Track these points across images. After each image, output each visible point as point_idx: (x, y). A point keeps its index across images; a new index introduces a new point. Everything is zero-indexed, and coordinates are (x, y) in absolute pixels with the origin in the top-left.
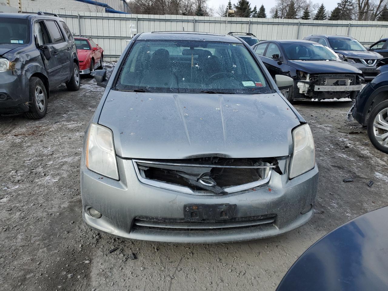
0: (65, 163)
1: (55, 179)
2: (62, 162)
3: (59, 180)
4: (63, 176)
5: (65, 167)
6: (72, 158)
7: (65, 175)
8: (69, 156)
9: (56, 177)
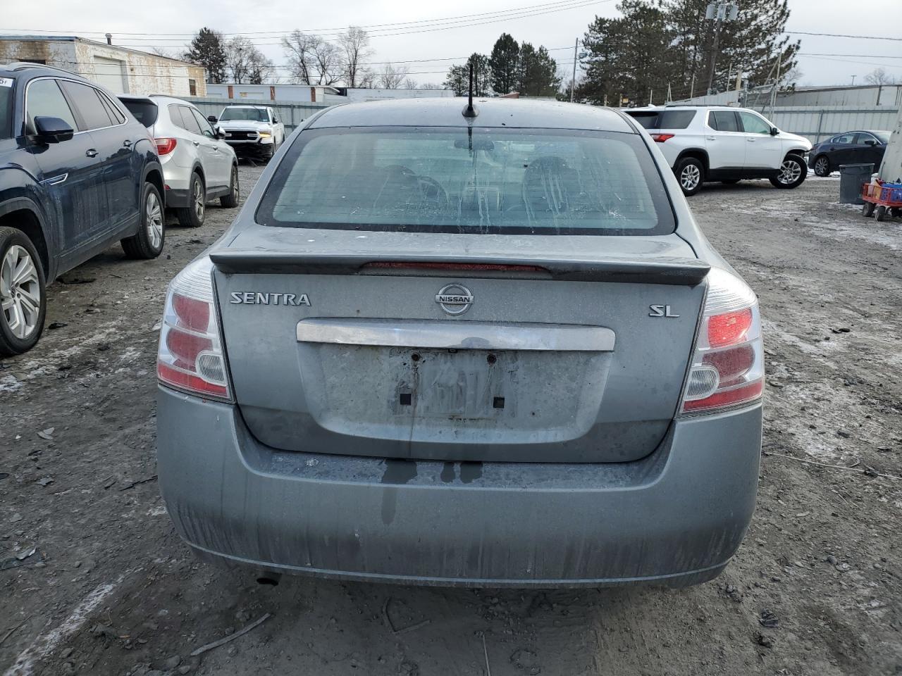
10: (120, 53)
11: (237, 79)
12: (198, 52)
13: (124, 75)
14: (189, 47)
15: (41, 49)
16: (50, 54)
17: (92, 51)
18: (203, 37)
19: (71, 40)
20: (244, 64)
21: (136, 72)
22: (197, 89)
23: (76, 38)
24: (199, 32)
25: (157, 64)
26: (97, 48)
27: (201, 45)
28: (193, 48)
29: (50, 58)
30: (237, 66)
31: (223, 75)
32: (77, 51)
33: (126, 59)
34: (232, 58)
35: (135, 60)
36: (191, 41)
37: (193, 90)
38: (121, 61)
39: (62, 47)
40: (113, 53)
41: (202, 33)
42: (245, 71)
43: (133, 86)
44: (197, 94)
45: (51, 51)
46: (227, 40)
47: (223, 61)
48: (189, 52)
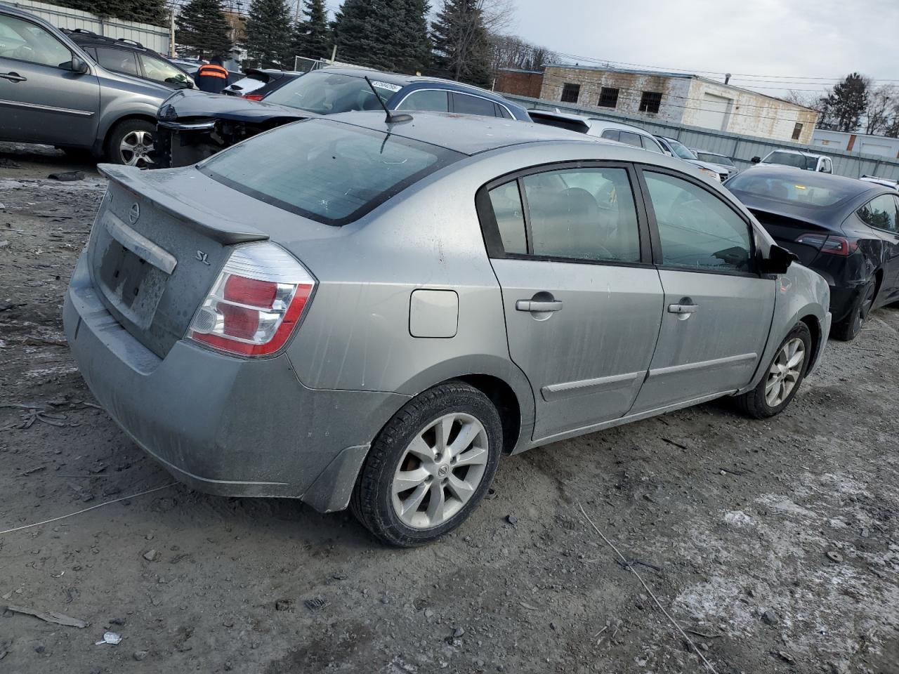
0: (800, 502)
1: (831, 478)
2: (807, 509)
3: (821, 474)
4: (813, 477)
5: (802, 493)
6: (777, 506)
7: (808, 477)
8: (782, 517)
9: (828, 482)
10: (731, 91)
11: (870, 130)
12: (836, 97)
13: (727, 113)
14: (829, 91)
15: (663, 83)
16: (668, 89)
17: (705, 88)
18: (849, 82)
19: (689, 77)
20: (885, 114)
21: (741, 111)
22: (801, 135)
23: (694, 76)
24: (846, 77)
25: (767, 105)
26: (711, 86)
27: (843, 90)
28: (833, 93)
29: (667, 92)
30: (875, 116)
31: (855, 124)
32: (691, 88)
33: (735, 98)
34: (874, 105)
35: (744, 99)
36: (833, 86)
37: (796, 134)
38: (730, 100)
39: (678, 83)
40: (725, 92)
41: (850, 79)
42: (884, 121)
43: (733, 123)
44: (800, 138)
45: (670, 86)
46: (875, 87)
47: (862, 108)
48: (827, 97)
